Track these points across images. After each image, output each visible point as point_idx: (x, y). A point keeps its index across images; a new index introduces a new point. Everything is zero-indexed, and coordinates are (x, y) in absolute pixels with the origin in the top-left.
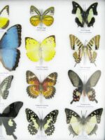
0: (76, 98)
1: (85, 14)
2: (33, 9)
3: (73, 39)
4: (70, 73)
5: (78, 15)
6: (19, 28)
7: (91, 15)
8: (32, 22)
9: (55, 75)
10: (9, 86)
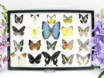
0: (80, 50)
1: (83, 18)
2: (64, 16)
3: (79, 27)
4: (78, 40)
5: (81, 19)
6: (59, 23)
7: (86, 19)
8: (64, 21)
9: (73, 41)
10: (55, 45)
